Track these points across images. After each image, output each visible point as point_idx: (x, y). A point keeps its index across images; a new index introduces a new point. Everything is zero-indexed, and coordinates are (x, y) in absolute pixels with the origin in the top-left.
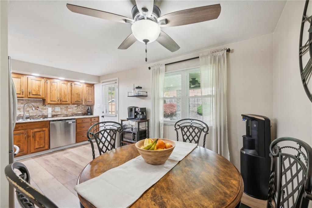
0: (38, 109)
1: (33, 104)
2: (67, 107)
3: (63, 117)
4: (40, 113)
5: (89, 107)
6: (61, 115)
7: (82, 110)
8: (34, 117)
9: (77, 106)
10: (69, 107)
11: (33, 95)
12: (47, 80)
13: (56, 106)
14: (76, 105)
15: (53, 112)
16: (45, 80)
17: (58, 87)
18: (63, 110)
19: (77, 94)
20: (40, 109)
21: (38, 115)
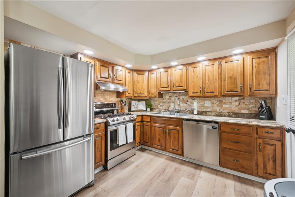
0: (187, 102)
1: (183, 97)
2: (222, 101)
3: (215, 116)
4: (189, 107)
5: (263, 102)
6: (211, 112)
7: (250, 106)
8: (184, 112)
9: (240, 100)
10: (224, 101)
11: (176, 87)
12: (188, 67)
13: (206, 100)
14: (237, 98)
15: (202, 108)
16: (186, 67)
17: (201, 73)
18: (215, 105)
19: (231, 77)
20: (189, 103)
21: (187, 109)
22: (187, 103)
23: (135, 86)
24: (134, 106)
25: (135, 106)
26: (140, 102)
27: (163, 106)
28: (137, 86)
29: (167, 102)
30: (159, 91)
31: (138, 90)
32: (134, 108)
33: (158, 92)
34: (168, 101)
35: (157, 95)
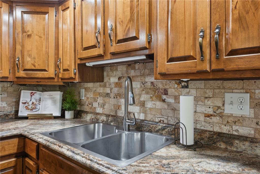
0: (164, 97)
4: (171, 113)
8: (153, 127)
11: (120, 41)
15: (215, 119)
21: (166, 121)
22: (164, 101)
23: (18, 47)
24: (25, 103)
25: (30, 103)
26: (46, 94)
27: (103, 106)
28: (23, 46)
29: (112, 95)
30: (81, 59)
31: (29, 59)
32: (27, 108)
33: (78, 64)
34: (115, 90)
35: (75, 74)
